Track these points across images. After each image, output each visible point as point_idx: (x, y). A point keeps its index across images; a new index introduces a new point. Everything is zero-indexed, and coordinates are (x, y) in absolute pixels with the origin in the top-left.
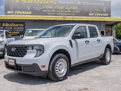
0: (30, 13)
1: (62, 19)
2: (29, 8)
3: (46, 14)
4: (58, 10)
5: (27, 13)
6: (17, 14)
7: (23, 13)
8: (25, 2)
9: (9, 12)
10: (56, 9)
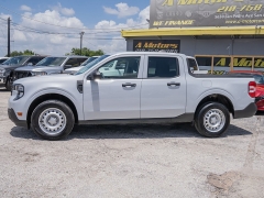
0: (191, 22)
1: (253, 33)
2: (189, 14)
3: (221, 23)
4: (249, 13)
5: (186, 23)
6: (167, 26)
7: (179, 23)
8: (183, 3)
9: (156, 24)
10: (244, 12)
